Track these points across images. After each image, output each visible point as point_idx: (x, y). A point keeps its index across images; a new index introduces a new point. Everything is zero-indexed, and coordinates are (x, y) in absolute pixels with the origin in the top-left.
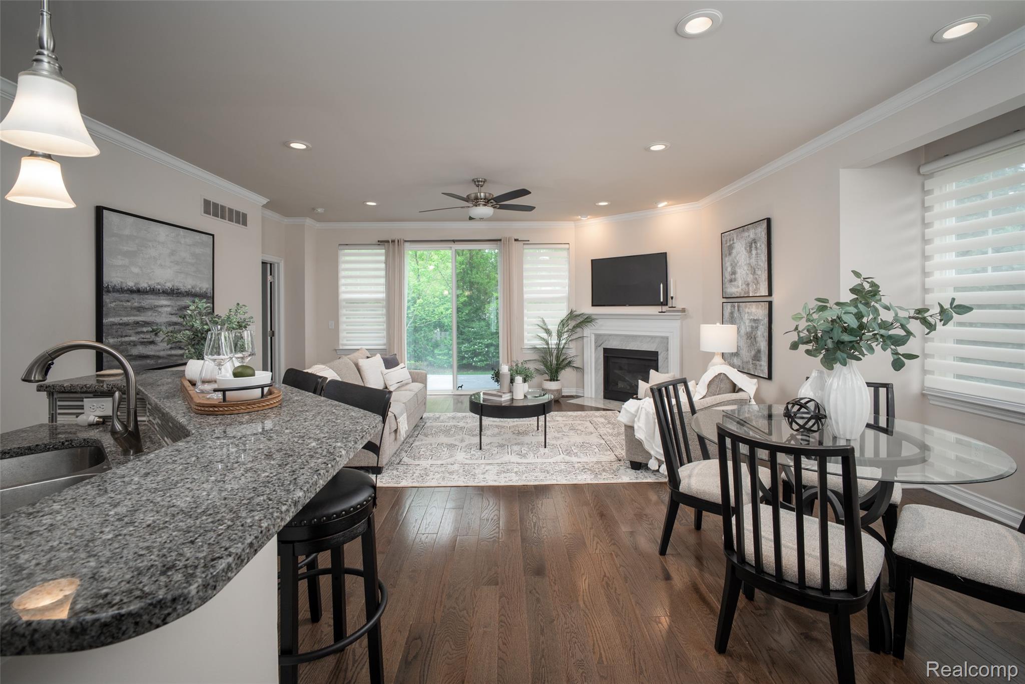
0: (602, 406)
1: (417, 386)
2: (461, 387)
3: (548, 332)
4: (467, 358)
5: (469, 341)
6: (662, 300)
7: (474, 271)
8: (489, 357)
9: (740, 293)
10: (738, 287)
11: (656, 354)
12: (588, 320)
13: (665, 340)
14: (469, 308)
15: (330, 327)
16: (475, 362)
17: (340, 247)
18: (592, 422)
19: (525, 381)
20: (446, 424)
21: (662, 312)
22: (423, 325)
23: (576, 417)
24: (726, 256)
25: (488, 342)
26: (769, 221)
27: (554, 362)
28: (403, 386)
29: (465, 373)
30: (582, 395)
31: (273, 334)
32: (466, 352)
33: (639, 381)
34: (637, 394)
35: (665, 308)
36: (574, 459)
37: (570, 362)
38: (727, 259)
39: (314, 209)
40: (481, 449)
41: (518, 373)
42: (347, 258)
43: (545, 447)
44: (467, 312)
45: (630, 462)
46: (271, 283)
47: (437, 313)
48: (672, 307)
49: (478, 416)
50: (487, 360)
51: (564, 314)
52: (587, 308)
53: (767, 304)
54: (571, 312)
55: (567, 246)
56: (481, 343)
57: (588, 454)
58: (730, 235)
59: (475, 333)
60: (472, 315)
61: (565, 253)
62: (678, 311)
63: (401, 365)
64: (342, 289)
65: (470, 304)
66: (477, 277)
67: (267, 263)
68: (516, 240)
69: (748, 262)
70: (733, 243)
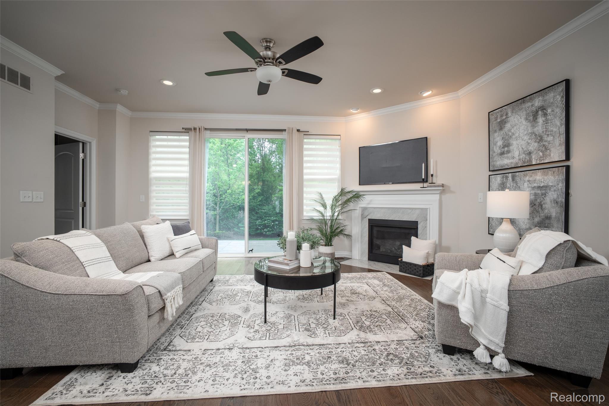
0: (366, 267)
1: (207, 251)
2: (252, 251)
3: (324, 206)
4: (259, 229)
5: (261, 218)
6: (423, 177)
7: (266, 173)
8: (275, 229)
9: (517, 163)
10: (513, 158)
11: (416, 223)
12: (357, 196)
13: (424, 211)
14: (262, 197)
15: (141, 201)
16: (265, 232)
17: (151, 133)
18: (369, 284)
19: (312, 247)
20: (234, 287)
21: (423, 187)
22: (231, 208)
23: (353, 278)
24: (495, 131)
25: (274, 219)
26: (568, 82)
27: (329, 230)
28: (191, 251)
29: (258, 239)
30: (350, 257)
31: (84, 205)
32: (260, 225)
33: (403, 246)
34: (402, 257)
35: (426, 185)
36: (371, 337)
37: (342, 230)
38: (496, 134)
39: (117, 90)
40: (265, 322)
41: (304, 239)
42: (158, 143)
43: (334, 319)
44: (260, 199)
45: (443, 345)
46: (83, 160)
47: (241, 200)
48: (432, 183)
49: (263, 287)
50: (273, 231)
51: (335, 191)
52: (354, 186)
53: (564, 169)
54: (342, 190)
55: (339, 137)
56: (270, 219)
57: (382, 328)
58: (501, 111)
59: (265, 213)
60: (264, 201)
61: (338, 142)
62: (438, 186)
63: (193, 232)
64: (152, 169)
65: (262, 195)
66: (268, 177)
67: (79, 142)
68: (298, 130)
69: (530, 131)
70: (507, 118)
